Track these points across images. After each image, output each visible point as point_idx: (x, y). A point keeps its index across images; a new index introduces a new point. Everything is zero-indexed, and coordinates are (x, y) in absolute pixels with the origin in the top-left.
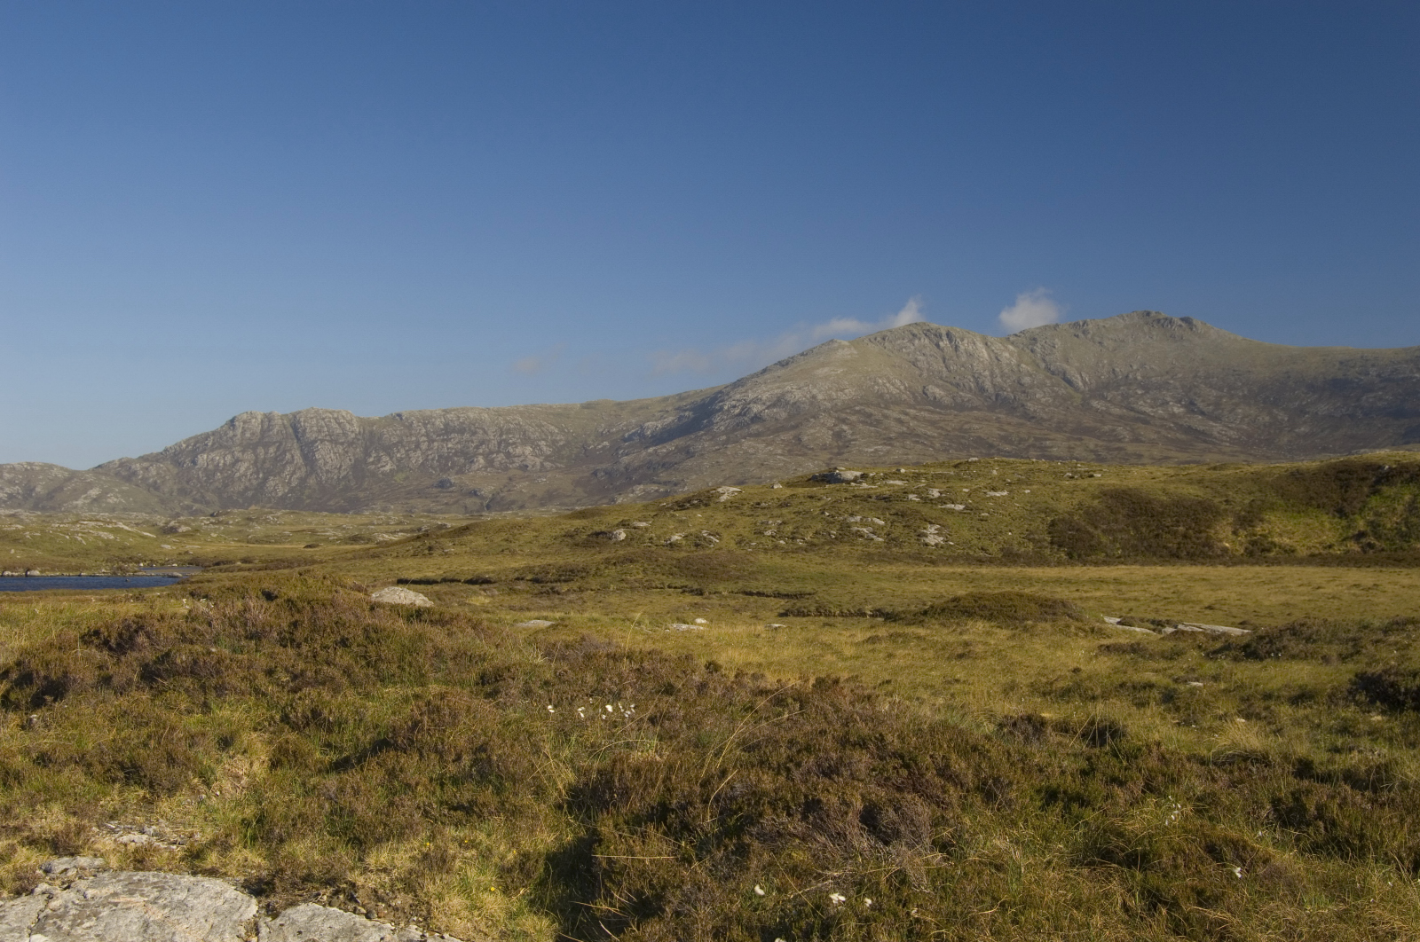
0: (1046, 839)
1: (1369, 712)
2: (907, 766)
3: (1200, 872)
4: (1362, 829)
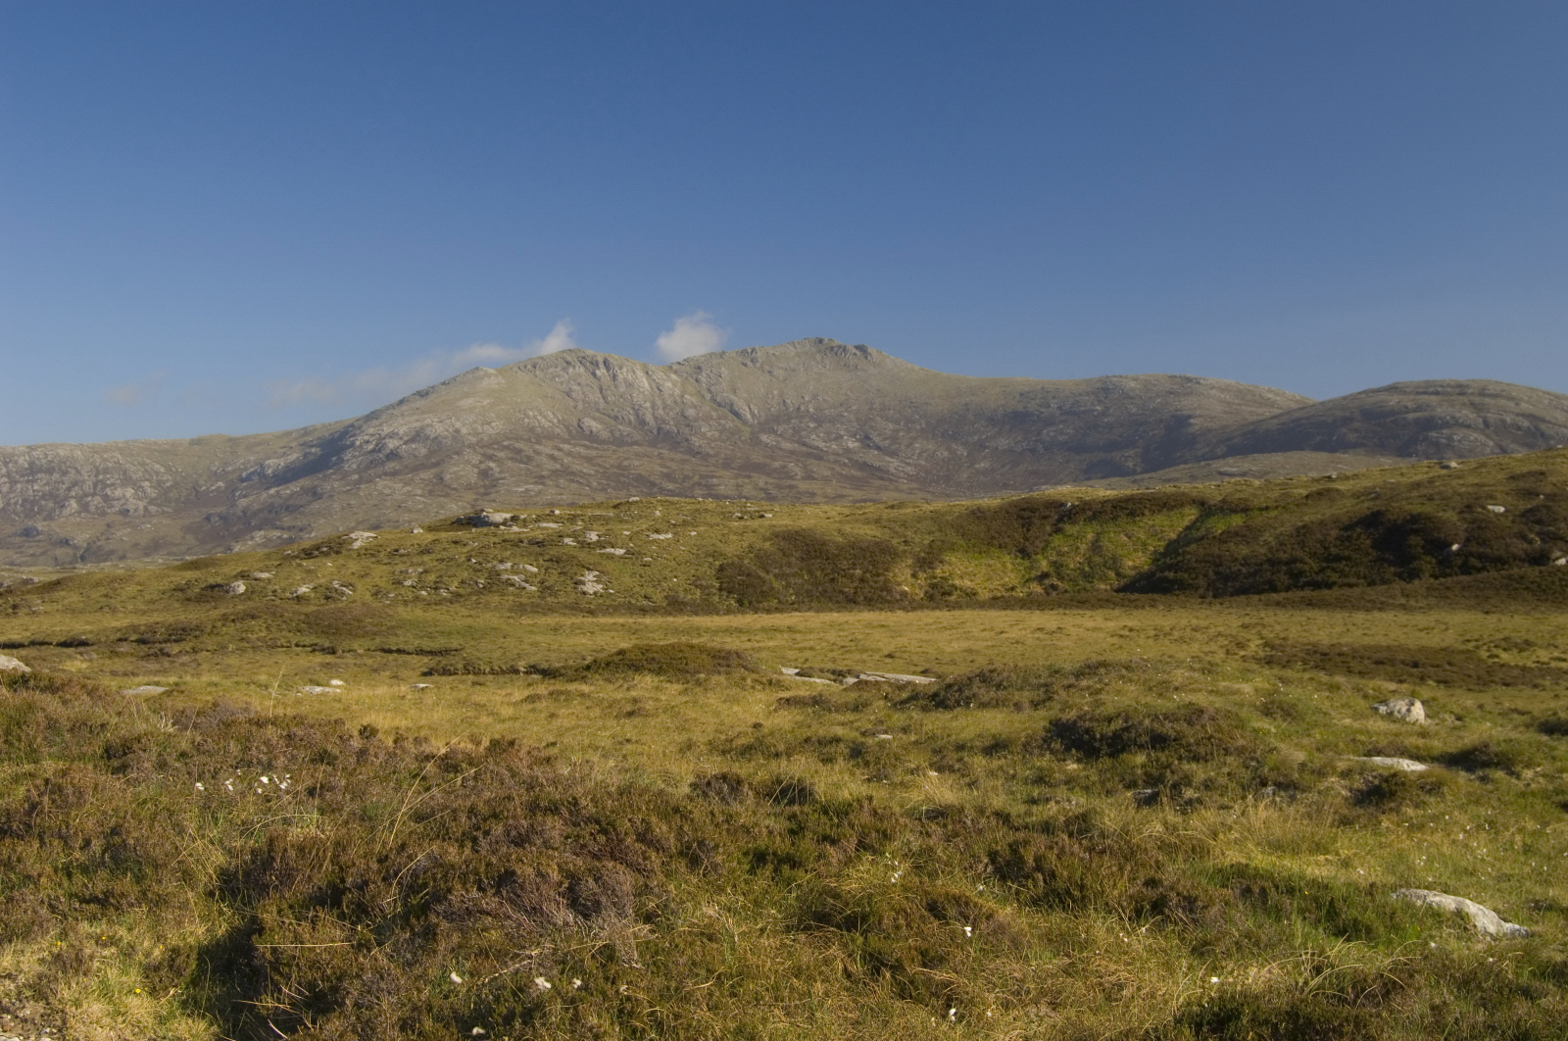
0: (756, 903)
1: (1064, 760)
2: (604, 831)
3: (922, 932)
4: (1082, 880)
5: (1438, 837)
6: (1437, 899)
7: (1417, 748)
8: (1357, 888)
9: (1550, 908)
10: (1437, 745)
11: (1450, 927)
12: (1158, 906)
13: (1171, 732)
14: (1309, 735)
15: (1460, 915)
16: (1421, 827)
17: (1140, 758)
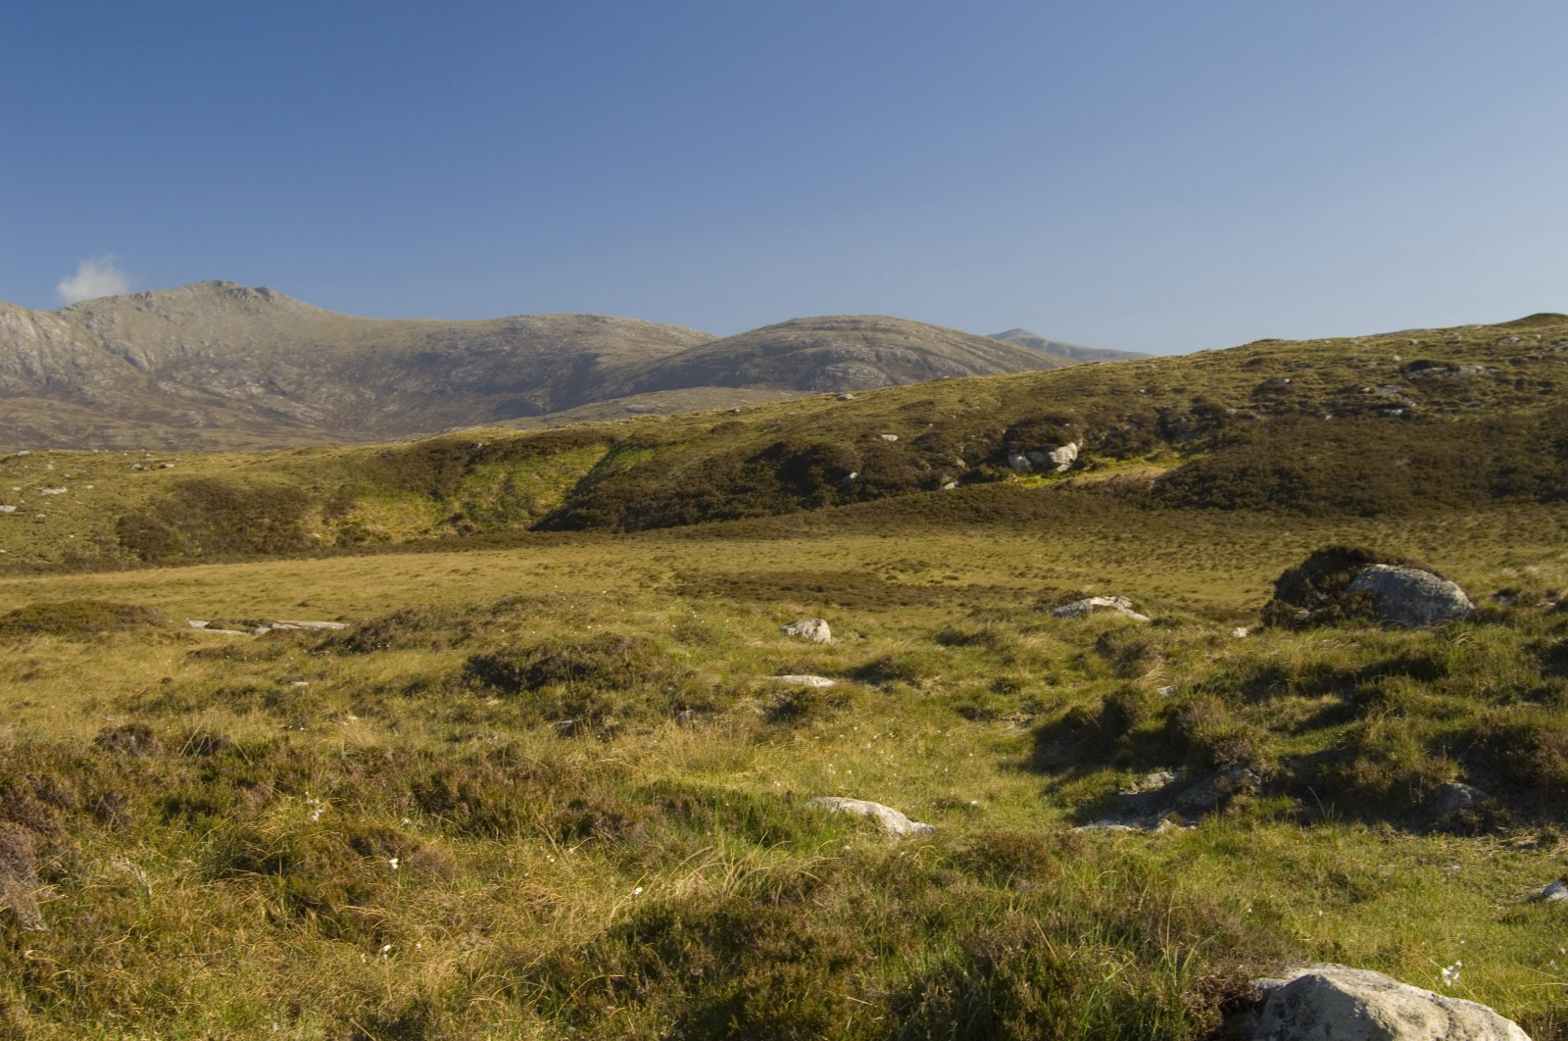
1: (485, 697)
3: (347, 869)
4: (507, 806)
5: (847, 748)
6: (849, 805)
7: (825, 665)
8: (775, 797)
9: (952, 806)
10: (844, 661)
11: (862, 830)
12: (585, 828)
13: (589, 662)
14: (723, 659)
15: (871, 818)
16: (832, 739)
17: (560, 690)
